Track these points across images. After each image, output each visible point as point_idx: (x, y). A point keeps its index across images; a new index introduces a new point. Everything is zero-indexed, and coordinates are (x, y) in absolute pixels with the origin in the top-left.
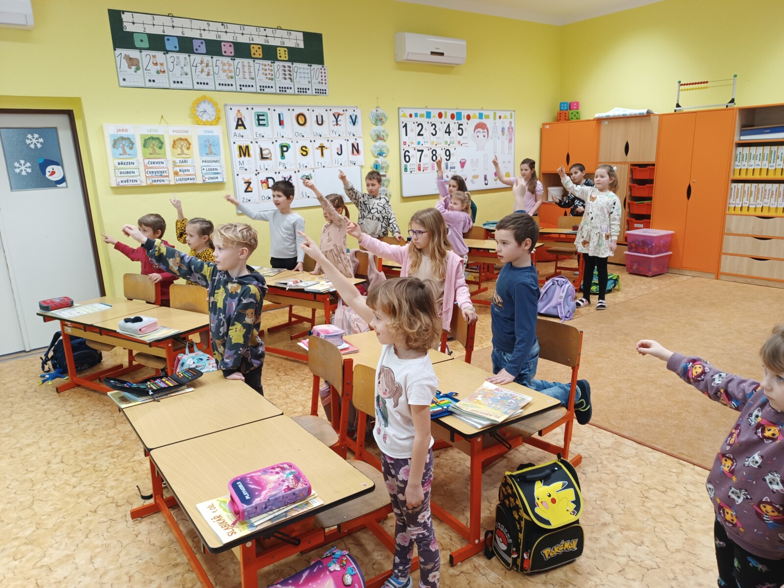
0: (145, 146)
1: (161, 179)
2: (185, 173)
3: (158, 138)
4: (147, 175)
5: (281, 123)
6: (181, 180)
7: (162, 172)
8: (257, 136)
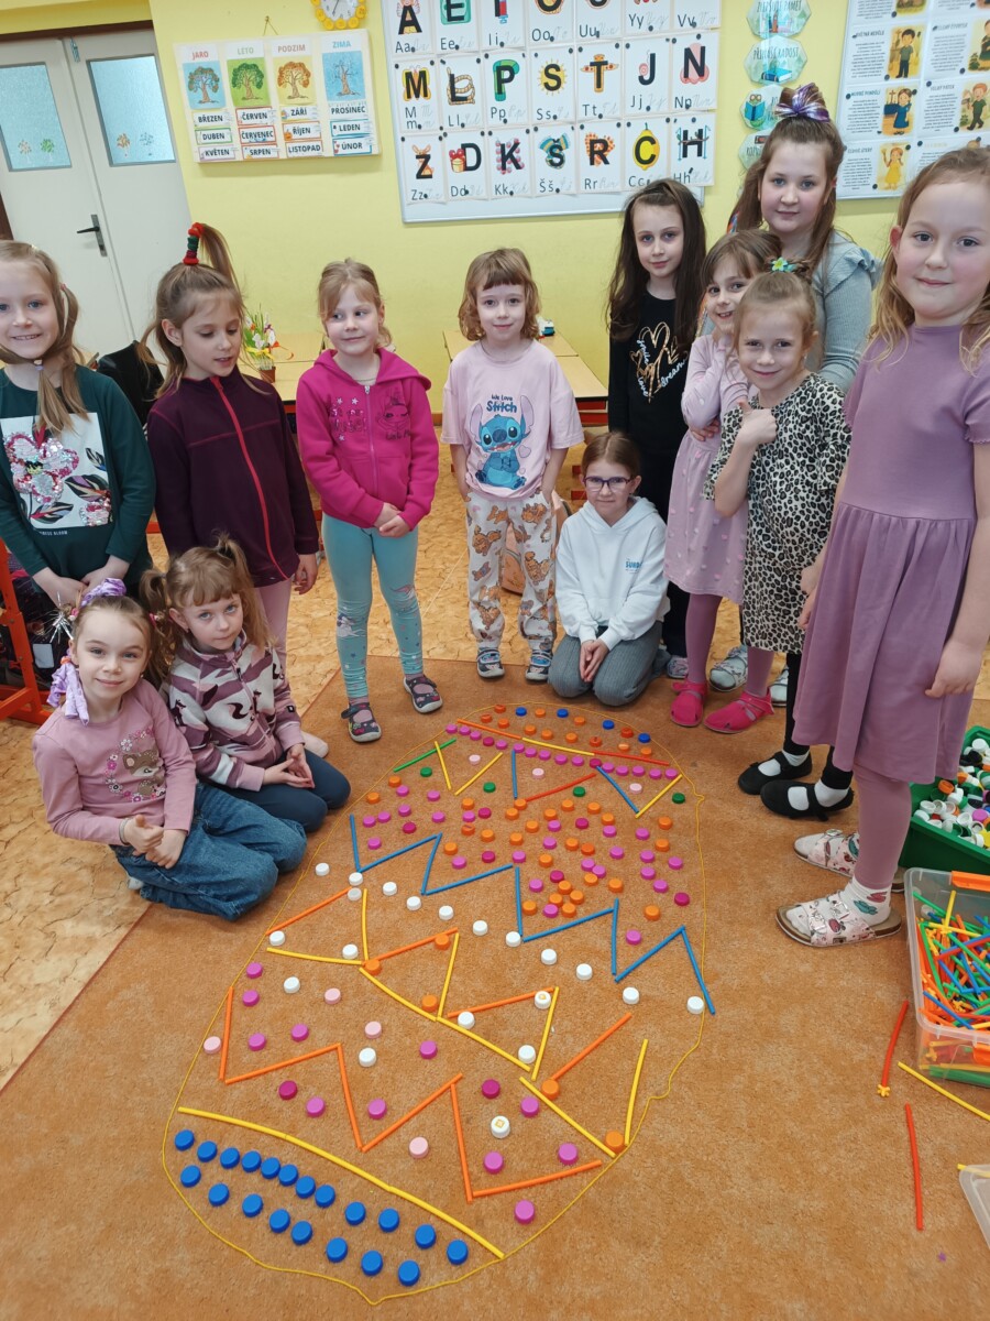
0: (234, 83)
1: (265, 147)
2: (304, 136)
3: (255, 65)
4: (243, 141)
5: (500, 10)
6: (295, 149)
7: (267, 134)
8: (444, 46)
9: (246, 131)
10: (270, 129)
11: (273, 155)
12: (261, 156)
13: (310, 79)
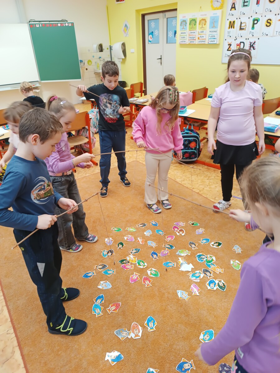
0: (190, 24)
1: (193, 41)
2: (202, 38)
3: (195, 20)
4: (189, 39)
5: (258, 3)
6: (200, 42)
7: (194, 37)
8: (241, 14)
9: (190, 36)
10: (195, 36)
11: (195, 43)
12: (192, 43)
13: (206, 23)
